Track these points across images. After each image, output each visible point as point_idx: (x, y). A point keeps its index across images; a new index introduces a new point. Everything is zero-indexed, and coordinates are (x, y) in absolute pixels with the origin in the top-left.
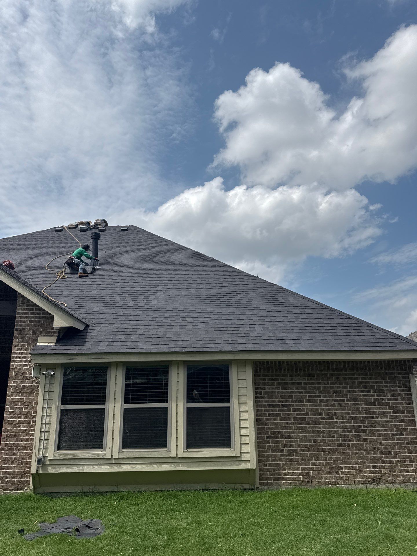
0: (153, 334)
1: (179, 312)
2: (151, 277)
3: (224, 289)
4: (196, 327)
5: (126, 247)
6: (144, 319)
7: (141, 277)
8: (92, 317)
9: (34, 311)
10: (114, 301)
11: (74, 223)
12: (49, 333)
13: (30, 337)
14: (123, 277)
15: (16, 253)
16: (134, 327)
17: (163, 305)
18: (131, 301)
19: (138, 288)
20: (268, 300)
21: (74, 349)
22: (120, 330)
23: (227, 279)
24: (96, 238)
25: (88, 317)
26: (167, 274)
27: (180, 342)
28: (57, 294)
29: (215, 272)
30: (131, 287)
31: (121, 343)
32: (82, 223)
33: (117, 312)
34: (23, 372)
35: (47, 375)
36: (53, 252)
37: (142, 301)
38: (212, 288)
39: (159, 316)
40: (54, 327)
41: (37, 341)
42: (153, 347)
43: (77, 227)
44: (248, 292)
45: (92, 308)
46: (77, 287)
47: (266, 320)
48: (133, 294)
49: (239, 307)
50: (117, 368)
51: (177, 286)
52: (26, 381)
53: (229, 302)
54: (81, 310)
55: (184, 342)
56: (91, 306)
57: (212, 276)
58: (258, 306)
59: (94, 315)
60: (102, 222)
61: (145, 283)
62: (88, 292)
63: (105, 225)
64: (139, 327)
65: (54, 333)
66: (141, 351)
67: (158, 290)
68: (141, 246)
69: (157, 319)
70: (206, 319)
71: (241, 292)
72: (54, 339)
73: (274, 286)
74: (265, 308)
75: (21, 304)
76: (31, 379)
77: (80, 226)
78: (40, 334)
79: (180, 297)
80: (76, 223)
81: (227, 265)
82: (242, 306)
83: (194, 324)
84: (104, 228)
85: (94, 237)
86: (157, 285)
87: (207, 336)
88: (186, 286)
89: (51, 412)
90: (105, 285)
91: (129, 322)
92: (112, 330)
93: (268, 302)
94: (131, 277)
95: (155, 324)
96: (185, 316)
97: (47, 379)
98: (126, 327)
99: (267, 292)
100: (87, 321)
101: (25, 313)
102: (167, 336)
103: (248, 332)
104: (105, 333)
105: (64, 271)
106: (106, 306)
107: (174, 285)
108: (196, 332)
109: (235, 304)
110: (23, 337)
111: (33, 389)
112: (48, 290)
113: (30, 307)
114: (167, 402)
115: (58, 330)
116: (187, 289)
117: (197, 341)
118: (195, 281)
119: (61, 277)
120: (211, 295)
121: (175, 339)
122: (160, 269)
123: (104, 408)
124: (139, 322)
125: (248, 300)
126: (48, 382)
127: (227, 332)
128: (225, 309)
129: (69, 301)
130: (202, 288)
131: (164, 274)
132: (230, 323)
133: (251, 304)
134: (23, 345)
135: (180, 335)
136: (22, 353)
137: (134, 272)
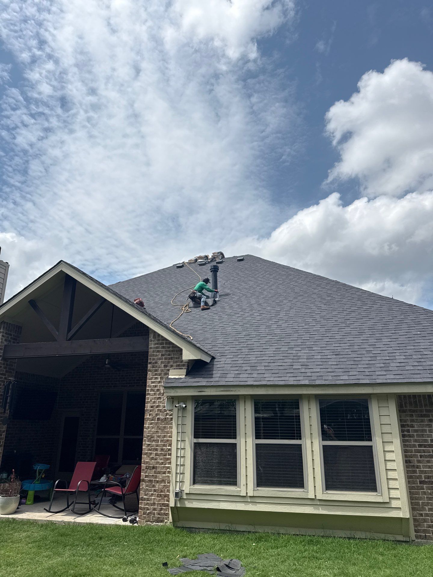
0: (278, 366)
1: (305, 341)
2: (271, 305)
3: (353, 314)
4: (325, 357)
5: (242, 277)
6: (268, 349)
7: (261, 306)
8: (217, 349)
9: (165, 345)
10: (236, 333)
11: (193, 258)
12: (179, 365)
13: (162, 371)
14: (243, 308)
15: (145, 291)
16: (258, 358)
17: (286, 335)
18: (253, 332)
19: (259, 318)
20: (408, 323)
21: (202, 381)
22: (245, 362)
23: (355, 303)
24: (215, 270)
25: (213, 349)
26: (288, 301)
27: (309, 374)
28: (183, 327)
29: (341, 296)
30: (252, 317)
31: (247, 376)
32: (200, 258)
33: (240, 344)
34: (157, 405)
35: (179, 408)
36: (177, 288)
37: (264, 331)
38: (339, 313)
39: (283, 347)
40: (183, 360)
41: (169, 374)
42: (280, 379)
43: (196, 261)
44: (383, 316)
45: (216, 340)
46: (201, 320)
47: (408, 348)
48: (254, 324)
49: (373, 333)
50: (245, 401)
51: (300, 314)
52: (160, 414)
53: (362, 329)
54: (207, 342)
55: (313, 374)
56: (215, 338)
57: (338, 301)
58: (396, 332)
59: (218, 347)
60: (219, 254)
61: (266, 312)
62: (211, 324)
63: (222, 257)
64: (263, 358)
65: (184, 365)
66: (269, 383)
67: (280, 319)
68: (258, 275)
69: (281, 350)
70: (336, 348)
71: (374, 317)
72: (184, 371)
73: (415, 307)
74: (406, 334)
75: (153, 339)
76: (165, 412)
77: (199, 260)
78: (171, 367)
79: (304, 325)
80: (195, 258)
81: (354, 288)
82: (378, 333)
83: (323, 354)
84: (221, 260)
85: (213, 270)
86: (278, 313)
87: (339, 367)
88: (309, 313)
89: (184, 445)
90: (226, 316)
91: (253, 353)
92: (237, 362)
93: (408, 326)
94: (250, 307)
95: (280, 355)
96: (311, 346)
97: (179, 412)
98: (250, 359)
99: (406, 315)
100: (212, 354)
101: (157, 348)
102: (294, 367)
103: (387, 362)
104: (231, 365)
105: (188, 305)
106: (229, 337)
107: (296, 312)
108: (325, 363)
109: (368, 331)
110: (156, 371)
111: (167, 421)
112: (175, 323)
113: (160, 342)
114: (301, 439)
115: (187, 363)
116: (311, 317)
117: (328, 373)
118: (319, 307)
119: (185, 311)
120: (338, 321)
121: (303, 370)
122: (280, 296)
123: (236, 442)
124: (263, 353)
125: (383, 326)
126: (180, 415)
127: (362, 362)
128: (357, 336)
129: (194, 334)
130: (328, 314)
131: (284, 302)
132: (364, 352)
133: (388, 330)
134: (156, 378)
135: (308, 366)
136: (156, 386)
137: (253, 301)
